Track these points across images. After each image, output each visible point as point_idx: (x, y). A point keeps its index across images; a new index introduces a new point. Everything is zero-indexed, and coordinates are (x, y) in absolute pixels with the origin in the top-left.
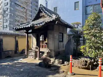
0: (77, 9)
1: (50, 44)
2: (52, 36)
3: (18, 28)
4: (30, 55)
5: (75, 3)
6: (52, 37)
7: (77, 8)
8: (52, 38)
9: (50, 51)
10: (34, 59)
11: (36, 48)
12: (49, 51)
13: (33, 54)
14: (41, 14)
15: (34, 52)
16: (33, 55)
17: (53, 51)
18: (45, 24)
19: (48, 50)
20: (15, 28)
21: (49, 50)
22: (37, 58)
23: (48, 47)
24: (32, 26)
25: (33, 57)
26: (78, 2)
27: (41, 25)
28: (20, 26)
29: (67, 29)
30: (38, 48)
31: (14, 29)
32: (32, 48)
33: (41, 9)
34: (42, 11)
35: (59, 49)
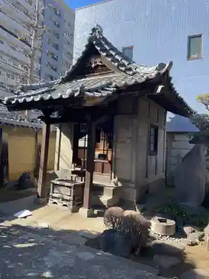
0: (193, 56)
1: (119, 159)
2: (130, 135)
3: (17, 101)
4: (54, 195)
5: (190, 38)
6: (131, 138)
7: (195, 54)
8: (128, 141)
9: (120, 185)
10: (69, 212)
11: (74, 172)
12: (116, 184)
13: (67, 193)
14: (95, 62)
15: (70, 187)
16: (66, 197)
17: (133, 185)
18: (114, 93)
19: (113, 180)
20: (6, 99)
21: (119, 180)
22: (84, 211)
23: (114, 170)
24: (76, 95)
25: (65, 203)
26: (200, 36)
27: (105, 93)
28: (18, 94)
29: (166, 113)
30: (88, 174)
31: (5, 102)
32: (57, 172)
33: (97, 44)
34: (99, 49)
35: (147, 177)
